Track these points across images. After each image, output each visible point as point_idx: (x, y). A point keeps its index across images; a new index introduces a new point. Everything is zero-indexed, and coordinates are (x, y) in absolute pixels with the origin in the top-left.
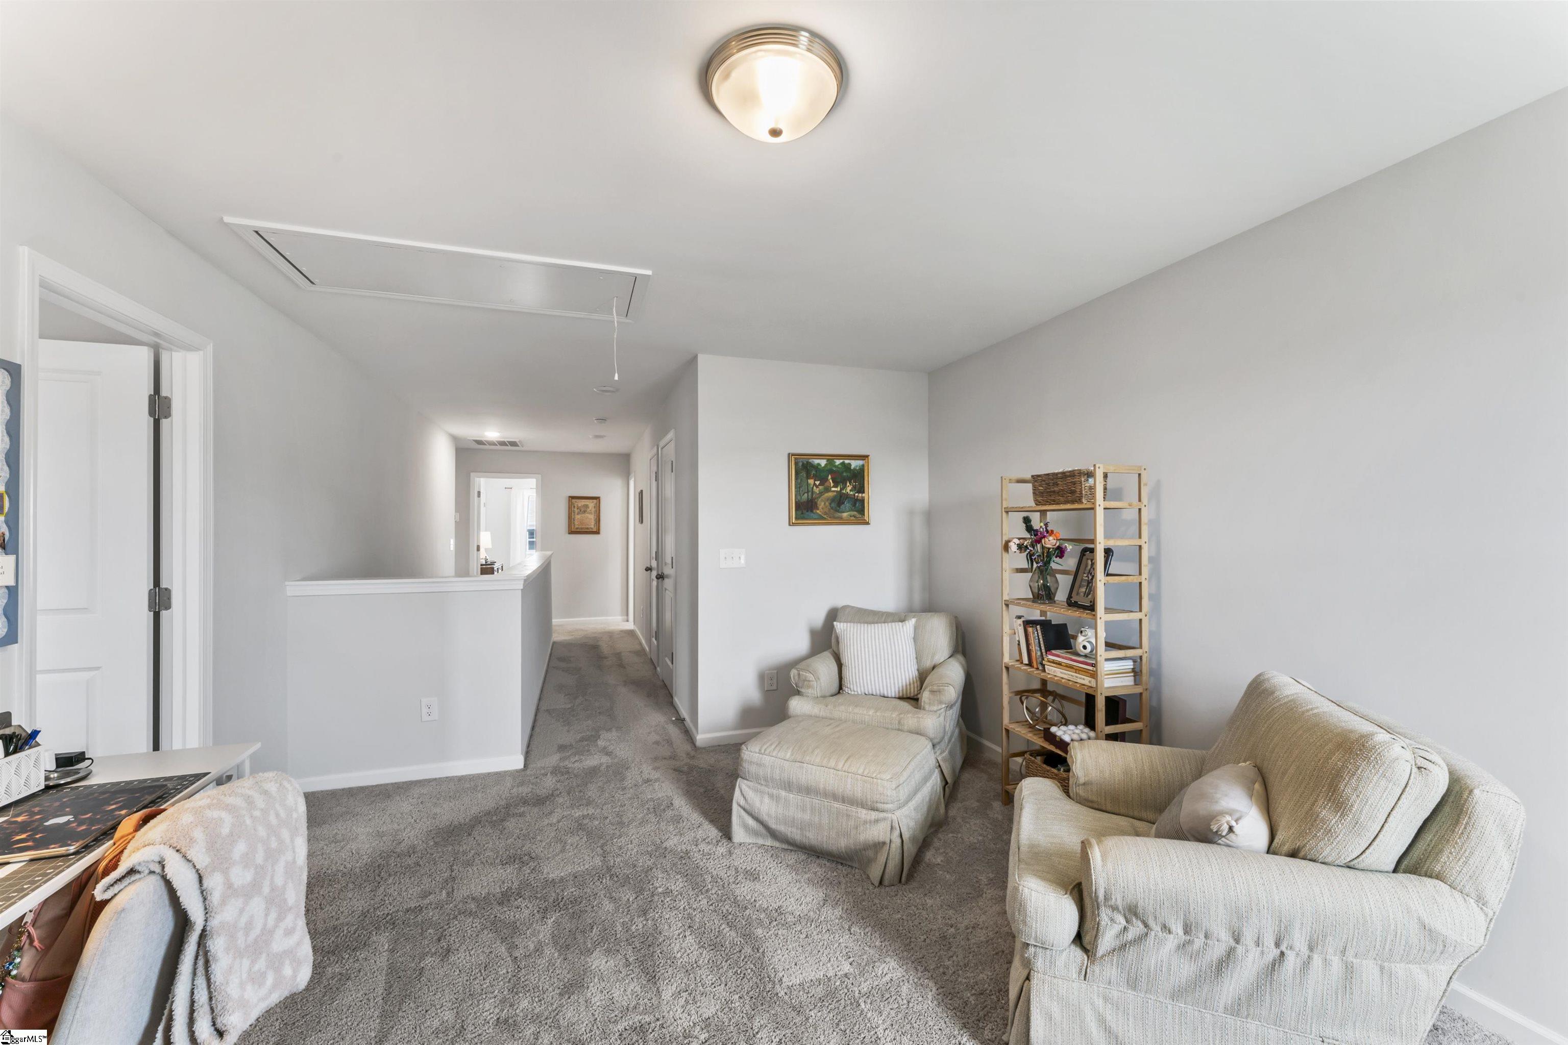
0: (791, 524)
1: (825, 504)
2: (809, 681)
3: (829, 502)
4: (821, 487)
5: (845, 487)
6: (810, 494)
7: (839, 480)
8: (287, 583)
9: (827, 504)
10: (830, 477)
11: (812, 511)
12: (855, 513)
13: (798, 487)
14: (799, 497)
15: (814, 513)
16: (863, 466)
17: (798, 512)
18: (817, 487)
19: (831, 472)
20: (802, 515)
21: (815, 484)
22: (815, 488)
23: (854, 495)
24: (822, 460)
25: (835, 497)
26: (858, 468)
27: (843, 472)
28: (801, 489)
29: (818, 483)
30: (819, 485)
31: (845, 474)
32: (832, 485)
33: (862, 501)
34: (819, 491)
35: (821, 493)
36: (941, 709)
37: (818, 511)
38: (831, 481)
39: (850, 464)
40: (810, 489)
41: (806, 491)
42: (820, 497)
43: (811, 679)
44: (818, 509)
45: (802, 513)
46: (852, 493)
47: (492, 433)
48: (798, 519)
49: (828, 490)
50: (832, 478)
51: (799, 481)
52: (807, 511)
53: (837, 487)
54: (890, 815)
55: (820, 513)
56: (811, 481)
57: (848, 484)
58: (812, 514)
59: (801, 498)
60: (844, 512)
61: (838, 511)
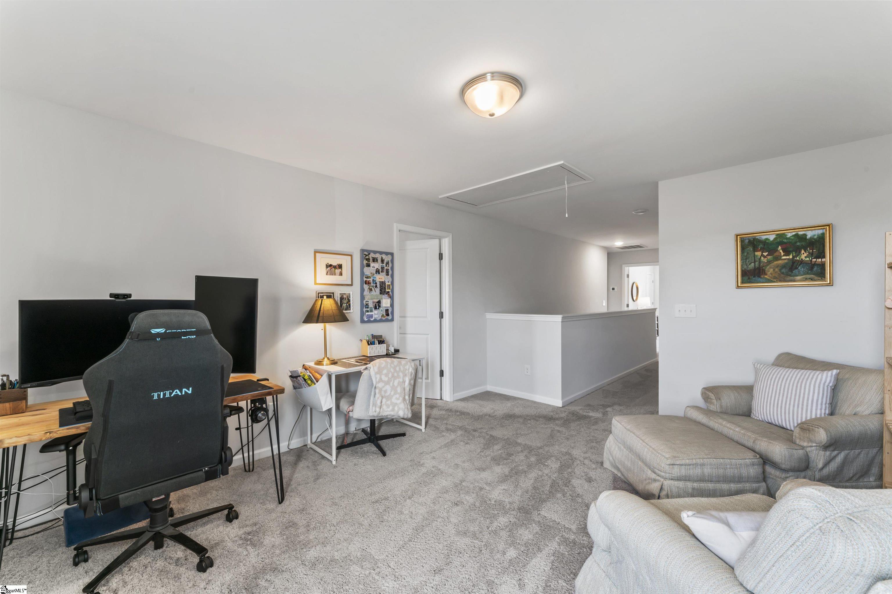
0: (738, 287)
1: (774, 270)
2: (711, 399)
3: (779, 268)
4: (769, 257)
5: (799, 253)
6: (757, 263)
7: (791, 249)
8: (486, 314)
9: (777, 270)
10: (780, 248)
11: (759, 277)
12: (813, 276)
13: (744, 259)
14: (745, 267)
15: (761, 278)
16: (823, 234)
17: (744, 278)
18: (765, 257)
19: (781, 243)
20: (748, 280)
21: (762, 255)
22: (762, 258)
23: (811, 261)
24: (771, 236)
25: (787, 263)
26: (816, 237)
27: (796, 243)
28: (747, 261)
29: (765, 254)
30: (767, 255)
31: (798, 244)
32: (782, 254)
33: (823, 266)
34: (767, 260)
35: (769, 262)
36: (812, 446)
37: (766, 276)
38: (781, 251)
39: (805, 235)
40: (757, 259)
41: (753, 261)
42: (768, 265)
43: (712, 398)
44: (766, 275)
45: (749, 278)
46: (808, 259)
47: (619, 243)
48: (745, 283)
49: (778, 258)
50: (782, 249)
51: (746, 254)
52: (754, 277)
53: (789, 255)
54: (662, 480)
55: (768, 278)
56: (758, 254)
57: (803, 251)
58: (759, 279)
59: (748, 267)
60: (797, 276)
61: (790, 276)
